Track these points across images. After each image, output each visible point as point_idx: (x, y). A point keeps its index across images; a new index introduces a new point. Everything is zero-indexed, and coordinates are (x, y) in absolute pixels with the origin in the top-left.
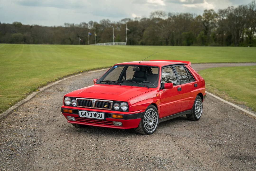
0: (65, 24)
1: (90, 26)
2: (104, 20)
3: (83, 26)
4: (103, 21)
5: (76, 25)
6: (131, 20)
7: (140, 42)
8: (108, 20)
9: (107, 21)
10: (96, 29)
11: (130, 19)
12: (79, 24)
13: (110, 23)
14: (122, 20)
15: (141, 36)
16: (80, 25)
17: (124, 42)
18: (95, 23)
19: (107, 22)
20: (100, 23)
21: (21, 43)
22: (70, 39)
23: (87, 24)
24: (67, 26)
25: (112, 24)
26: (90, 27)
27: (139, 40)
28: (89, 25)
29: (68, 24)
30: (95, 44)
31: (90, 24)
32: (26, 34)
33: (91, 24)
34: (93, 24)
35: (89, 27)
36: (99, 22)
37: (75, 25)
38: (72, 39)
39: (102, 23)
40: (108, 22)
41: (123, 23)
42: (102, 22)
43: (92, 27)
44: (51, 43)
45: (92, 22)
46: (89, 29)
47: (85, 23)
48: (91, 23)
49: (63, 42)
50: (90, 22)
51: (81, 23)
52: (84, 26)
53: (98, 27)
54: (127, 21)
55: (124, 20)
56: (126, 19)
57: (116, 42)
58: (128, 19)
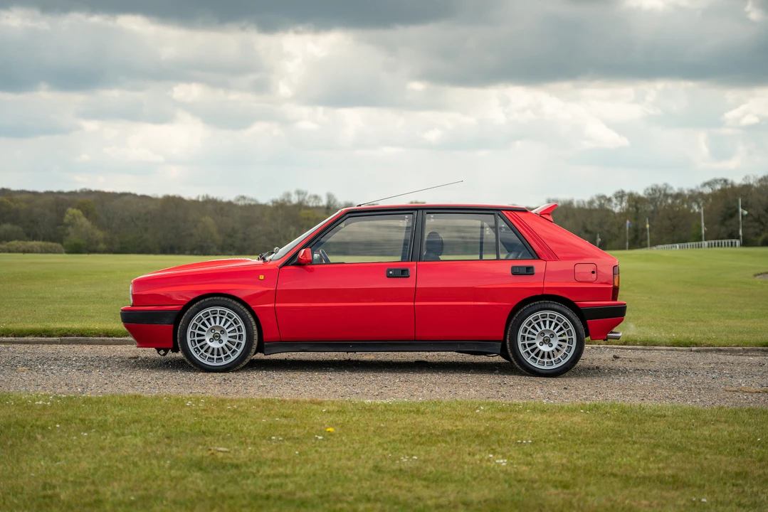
1: (616, 204)
2: (654, 187)
3: (596, 205)
4: (652, 189)
5: (578, 202)
6: (729, 182)
7: (760, 239)
8: (666, 184)
9: (665, 186)
10: (633, 209)
11: (725, 181)
12: (587, 199)
13: (669, 192)
14: (705, 185)
15: (762, 223)
16: (591, 202)
17: (734, 241)
18: (631, 195)
19: (663, 192)
20: (645, 194)
23: (609, 200)
25: (679, 196)
26: (617, 208)
27: (757, 235)
28: (614, 200)
30: (649, 248)
31: (616, 198)
33: (619, 199)
34: (626, 198)
35: (613, 207)
36: (641, 193)
37: (575, 204)
39: (649, 194)
40: (665, 190)
41: (707, 190)
42: (650, 191)
43: (624, 204)
45: (623, 192)
46: (615, 213)
47: (603, 197)
48: (620, 195)
50: (619, 192)
51: (595, 198)
52: (601, 205)
53: (639, 206)
54: (718, 187)
55: (709, 184)
56: (716, 181)
57: (710, 242)
58: (721, 180)
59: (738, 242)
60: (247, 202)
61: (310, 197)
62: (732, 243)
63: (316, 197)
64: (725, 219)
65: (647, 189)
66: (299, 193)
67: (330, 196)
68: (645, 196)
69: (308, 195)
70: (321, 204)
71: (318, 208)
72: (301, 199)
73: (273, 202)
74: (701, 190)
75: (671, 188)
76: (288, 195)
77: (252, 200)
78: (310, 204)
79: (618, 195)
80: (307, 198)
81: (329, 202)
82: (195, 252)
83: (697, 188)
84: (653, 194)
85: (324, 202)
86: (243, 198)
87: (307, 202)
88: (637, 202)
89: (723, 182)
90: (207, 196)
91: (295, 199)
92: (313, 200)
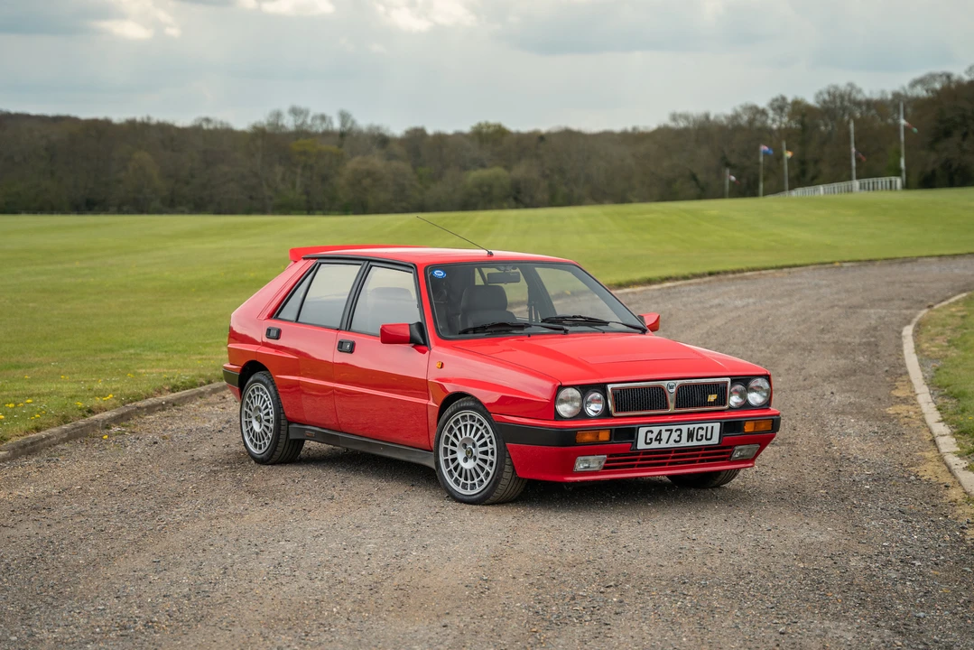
0: (674, 117)
1: (774, 120)
2: (832, 90)
3: (745, 118)
5: (716, 117)
8: (851, 85)
9: (849, 88)
10: (799, 126)
11: (949, 76)
12: (729, 112)
13: (859, 97)
14: (914, 84)
16: (736, 117)
17: (893, 178)
18: (796, 103)
19: (846, 98)
20: (818, 102)
21: (500, 207)
22: (694, 177)
23: (763, 112)
24: (682, 124)
25: (869, 104)
26: (775, 122)
28: (771, 114)
29: (686, 117)
30: (787, 193)
31: (774, 109)
32: (521, 171)
33: (779, 111)
34: (787, 109)
35: (769, 122)
36: (811, 100)
37: (712, 117)
38: (699, 177)
39: (825, 102)
40: (850, 94)
41: (920, 92)
42: (826, 97)
43: (785, 119)
44: (622, 199)
45: (784, 99)
46: (771, 131)
47: (757, 112)
48: (779, 105)
49: (668, 191)
50: (777, 100)
51: (739, 109)
52: (751, 122)
53: (807, 120)
54: (938, 86)
55: (921, 81)
56: (933, 77)
57: (866, 180)
58: (941, 76)
59: (899, 181)
60: (211, 127)
61: (314, 118)
62: (891, 182)
63: (323, 118)
64: (937, 140)
65: (821, 93)
66: (295, 112)
67: (344, 117)
68: (818, 106)
69: (311, 114)
70: (330, 128)
71: (327, 134)
72: (299, 122)
73: (255, 127)
74: (909, 94)
75: (860, 91)
76: (278, 115)
77: (222, 123)
78: (314, 129)
79: (776, 104)
80: (309, 121)
81: (343, 124)
82: (125, 208)
83: (904, 88)
84: (831, 102)
85: (336, 125)
86: (208, 120)
87: (311, 126)
88: (804, 116)
89: (944, 78)
90: (149, 118)
91: (289, 123)
92: (318, 122)
